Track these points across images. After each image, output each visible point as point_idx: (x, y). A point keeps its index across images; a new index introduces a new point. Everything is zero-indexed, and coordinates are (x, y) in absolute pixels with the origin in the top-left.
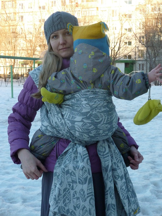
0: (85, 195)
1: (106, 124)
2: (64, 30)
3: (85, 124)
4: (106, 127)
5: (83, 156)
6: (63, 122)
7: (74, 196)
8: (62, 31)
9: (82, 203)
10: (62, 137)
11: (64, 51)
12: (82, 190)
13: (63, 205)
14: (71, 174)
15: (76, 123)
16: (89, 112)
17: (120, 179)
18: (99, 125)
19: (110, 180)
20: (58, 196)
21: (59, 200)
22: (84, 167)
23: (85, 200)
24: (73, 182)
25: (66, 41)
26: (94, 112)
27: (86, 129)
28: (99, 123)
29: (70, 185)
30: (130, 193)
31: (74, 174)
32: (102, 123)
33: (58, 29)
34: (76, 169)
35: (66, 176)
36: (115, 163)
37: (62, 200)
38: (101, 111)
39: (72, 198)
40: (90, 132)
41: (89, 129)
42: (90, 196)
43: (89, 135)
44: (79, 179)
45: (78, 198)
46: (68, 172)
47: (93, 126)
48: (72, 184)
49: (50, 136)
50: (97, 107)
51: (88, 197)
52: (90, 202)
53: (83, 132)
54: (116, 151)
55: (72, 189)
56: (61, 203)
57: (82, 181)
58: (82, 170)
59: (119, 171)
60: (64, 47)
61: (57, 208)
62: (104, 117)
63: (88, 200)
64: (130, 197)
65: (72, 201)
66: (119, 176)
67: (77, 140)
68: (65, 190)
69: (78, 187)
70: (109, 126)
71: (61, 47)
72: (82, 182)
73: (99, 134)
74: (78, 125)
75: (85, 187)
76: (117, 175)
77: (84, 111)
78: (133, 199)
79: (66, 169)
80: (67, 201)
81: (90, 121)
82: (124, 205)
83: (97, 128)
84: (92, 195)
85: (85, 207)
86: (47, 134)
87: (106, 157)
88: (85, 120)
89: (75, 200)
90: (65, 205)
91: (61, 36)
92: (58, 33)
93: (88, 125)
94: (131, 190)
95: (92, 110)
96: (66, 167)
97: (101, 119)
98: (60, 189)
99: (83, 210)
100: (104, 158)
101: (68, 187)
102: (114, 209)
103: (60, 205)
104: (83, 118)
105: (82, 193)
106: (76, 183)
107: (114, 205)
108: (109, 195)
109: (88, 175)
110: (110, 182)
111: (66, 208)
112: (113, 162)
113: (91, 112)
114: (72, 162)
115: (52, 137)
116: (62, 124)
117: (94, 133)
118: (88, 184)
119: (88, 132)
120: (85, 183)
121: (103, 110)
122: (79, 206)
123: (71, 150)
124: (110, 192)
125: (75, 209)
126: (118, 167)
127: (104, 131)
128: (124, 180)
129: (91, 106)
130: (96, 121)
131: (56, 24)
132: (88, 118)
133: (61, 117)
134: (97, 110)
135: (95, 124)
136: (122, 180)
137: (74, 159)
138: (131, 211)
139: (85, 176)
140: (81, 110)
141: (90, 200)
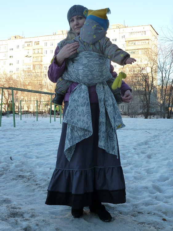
0: (84, 113)
1: (98, 72)
2: (77, 16)
3: (85, 71)
4: (98, 74)
5: (84, 90)
6: (74, 70)
7: (78, 114)
8: (76, 16)
9: (82, 118)
10: (73, 81)
11: (77, 29)
12: (83, 110)
13: (70, 119)
14: (76, 101)
15: (79, 71)
16: (87, 63)
17: (109, 107)
18: (94, 72)
19: (102, 107)
20: (67, 114)
21: (68, 116)
22: (84, 96)
23: (84, 116)
24: (77, 106)
25: (78, 23)
26: (90, 64)
27: (85, 74)
28: (94, 70)
29: (75, 108)
30: (116, 115)
31: (78, 101)
32: (95, 71)
33: (73, 15)
34: (79, 98)
35: (73, 103)
36: (107, 97)
37: (70, 116)
38: (94, 63)
39: (76, 115)
40: (88, 76)
41: (87, 74)
42: (88, 113)
43: (87, 78)
44: (81, 104)
45: (80, 115)
46: (75, 100)
47: (89, 73)
48: (76, 107)
49: (67, 80)
50: (91, 60)
51: (86, 114)
52: (87, 118)
53: (84, 76)
54: (108, 90)
55: (77, 110)
56: (69, 118)
57: (82, 104)
58: (83, 98)
59: (109, 102)
60: (78, 27)
61: (66, 120)
62: (96, 67)
63: (86, 116)
64: (117, 118)
65: (76, 117)
66: (109, 105)
67: (82, 83)
68: (72, 110)
69: (80, 109)
70: (100, 74)
71: (76, 27)
72: (83, 106)
73: (94, 78)
74: (81, 72)
75: (84, 108)
76: (108, 104)
77: (84, 63)
78: (118, 120)
79: (74, 99)
80: (73, 117)
81: (88, 69)
82: (111, 123)
83: (92, 74)
84: (89, 113)
85: (84, 120)
86: (65, 79)
87: (101, 93)
88: (84, 69)
89: (78, 116)
90: (72, 119)
91: (75, 20)
92: (73, 18)
93: (87, 71)
94: (118, 114)
95: (88, 62)
96: (73, 97)
97: (94, 68)
98: (69, 110)
99: (83, 122)
100: (100, 93)
101: (74, 109)
102: (104, 125)
103: (68, 119)
104: (83, 67)
105: (82, 112)
106: (79, 106)
107: (104, 123)
108: (101, 116)
109: (86, 101)
110: (102, 108)
111: (72, 121)
112: (105, 96)
113: (88, 63)
114: (77, 94)
115: (68, 81)
116: (73, 71)
117: (91, 77)
118: (86, 106)
119: (87, 76)
120: (85, 106)
121: (95, 62)
122: (81, 120)
123: (78, 88)
124: (102, 114)
125: (78, 122)
126: (109, 99)
127: (97, 76)
128: (112, 107)
129: (88, 60)
130: (91, 69)
131: (72, 12)
132: (86, 67)
133: (73, 67)
134: (92, 63)
135: (91, 71)
136: (110, 107)
137: (79, 93)
138: (115, 126)
139: (84, 102)
140: (82, 62)
141: (87, 116)
